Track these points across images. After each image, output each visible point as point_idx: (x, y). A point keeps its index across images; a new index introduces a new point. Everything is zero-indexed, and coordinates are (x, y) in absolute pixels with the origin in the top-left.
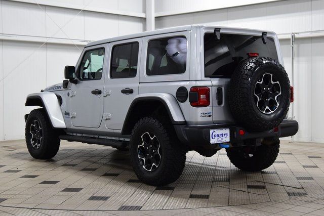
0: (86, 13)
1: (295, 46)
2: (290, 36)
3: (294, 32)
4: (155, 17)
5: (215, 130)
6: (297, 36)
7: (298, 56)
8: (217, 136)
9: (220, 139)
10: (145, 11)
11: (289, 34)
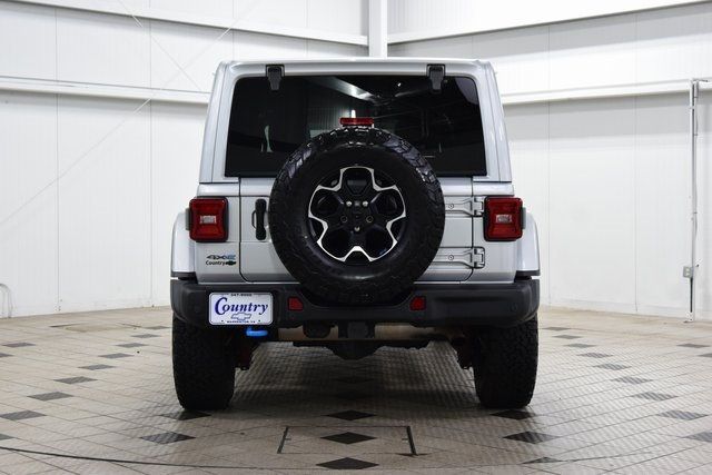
0: (237, 35)
1: (700, 108)
2: (687, 87)
3: (696, 77)
4: (389, 45)
5: (228, 296)
6: (703, 86)
7: (706, 130)
8: (234, 308)
9: (241, 316)
10: (365, 32)
11: (686, 80)
